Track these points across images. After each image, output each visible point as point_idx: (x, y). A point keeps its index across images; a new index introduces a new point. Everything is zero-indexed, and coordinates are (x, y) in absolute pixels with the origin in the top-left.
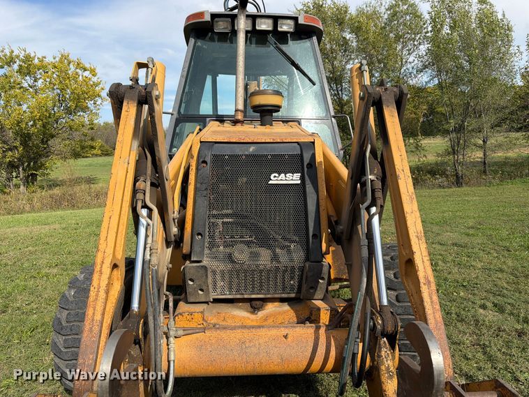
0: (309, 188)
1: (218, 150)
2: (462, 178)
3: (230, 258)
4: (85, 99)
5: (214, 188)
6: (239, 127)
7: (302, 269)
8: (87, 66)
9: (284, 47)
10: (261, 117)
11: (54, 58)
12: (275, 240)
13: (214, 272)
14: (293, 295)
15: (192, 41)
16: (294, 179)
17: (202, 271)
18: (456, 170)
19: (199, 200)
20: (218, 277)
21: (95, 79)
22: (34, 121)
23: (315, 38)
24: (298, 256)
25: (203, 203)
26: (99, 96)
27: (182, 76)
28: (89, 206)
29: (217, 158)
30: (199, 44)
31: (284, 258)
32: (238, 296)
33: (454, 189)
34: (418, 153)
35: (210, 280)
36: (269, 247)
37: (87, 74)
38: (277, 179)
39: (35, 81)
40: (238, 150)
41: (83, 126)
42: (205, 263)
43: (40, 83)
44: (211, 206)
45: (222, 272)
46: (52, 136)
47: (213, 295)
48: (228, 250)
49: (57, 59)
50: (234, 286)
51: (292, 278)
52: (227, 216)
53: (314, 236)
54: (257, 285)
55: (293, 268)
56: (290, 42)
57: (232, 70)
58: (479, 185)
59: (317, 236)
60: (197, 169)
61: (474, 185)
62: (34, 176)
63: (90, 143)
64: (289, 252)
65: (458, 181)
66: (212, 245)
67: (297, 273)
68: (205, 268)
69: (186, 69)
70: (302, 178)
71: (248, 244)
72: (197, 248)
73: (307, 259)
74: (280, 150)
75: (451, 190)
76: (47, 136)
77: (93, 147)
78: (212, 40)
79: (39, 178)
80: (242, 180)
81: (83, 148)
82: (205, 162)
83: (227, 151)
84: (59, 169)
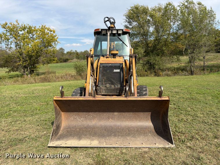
0: (121, 72)
1: (103, 65)
2: (194, 72)
3: (106, 87)
4: (51, 42)
5: (103, 72)
6: (108, 59)
7: (120, 89)
8: (52, 29)
9: (120, 37)
10: (113, 56)
11: (40, 27)
12: (115, 83)
13: (102, 89)
14: (118, 94)
15: (96, 36)
16: (118, 71)
17: (100, 88)
18: (191, 69)
19: (100, 75)
20: (103, 90)
21: (54, 34)
22: (34, 51)
23: (128, 34)
24: (119, 86)
25: (101, 75)
26: (57, 41)
27: (94, 45)
28: (55, 81)
29: (103, 66)
30: (98, 36)
31: (116, 87)
32: (107, 94)
33: (190, 76)
34: (178, 62)
35: (102, 90)
36: (113, 85)
37: (52, 33)
38: (115, 71)
39: (33, 36)
40: (107, 65)
41: (51, 52)
42: (101, 87)
43: (34, 37)
44: (102, 76)
45: (104, 89)
46: (40, 56)
47: (102, 94)
48: (105, 85)
49: (41, 27)
50: (107, 92)
51: (118, 91)
52: (105, 78)
53: (122, 82)
54: (111, 92)
55: (118, 88)
56: (121, 36)
57: (106, 40)
58: (200, 74)
59: (123, 82)
60: (99, 69)
61: (198, 75)
62: (33, 71)
63: (53, 58)
64: (117, 85)
65: (192, 73)
66: (102, 84)
67: (119, 89)
68: (101, 88)
69: (95, 43)
70: (120, 71)
71: (109, 84)
72: (99, 84)
73: (121, 86)
74: (116, 65)
75: (189, 76)
76: (38, 56)
77: (54, 60)
78: (101, 35)
79: (35, 71)
80: (108, 71)
81: (50, 60)
82: (101, 67)
83: (105, 65)
84: (42, 68)
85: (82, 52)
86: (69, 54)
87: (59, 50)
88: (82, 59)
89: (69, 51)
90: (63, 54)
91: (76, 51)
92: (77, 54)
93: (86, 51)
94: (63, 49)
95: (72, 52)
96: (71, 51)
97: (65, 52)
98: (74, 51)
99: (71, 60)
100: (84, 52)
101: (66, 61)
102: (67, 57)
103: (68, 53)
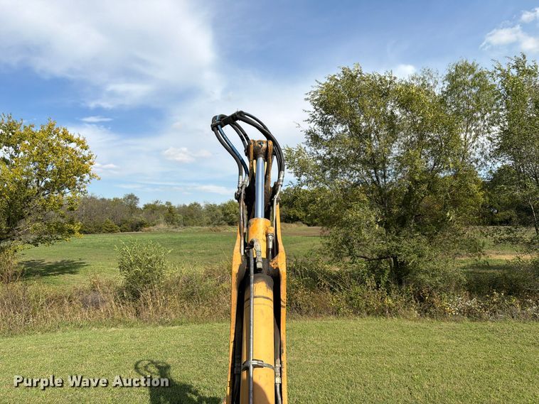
21: (86, 153)
26: (87, 172)
85: (185, 206)
86: (150, 210)
87: (124, 199)
88: (179, 225)
89: (152, 203)
90: (133, 209)
91: (168, 203)
92: (170, 212)
93: (195, 204)
94: (136, 198)
95: (158, 204)
96: (157, 202)
97: (140, 205)
98: (164, 203)
99: (151, 228)
100: (190, 207)
101: (137, 227)
102: (141, 218)
103: (146, 207)
